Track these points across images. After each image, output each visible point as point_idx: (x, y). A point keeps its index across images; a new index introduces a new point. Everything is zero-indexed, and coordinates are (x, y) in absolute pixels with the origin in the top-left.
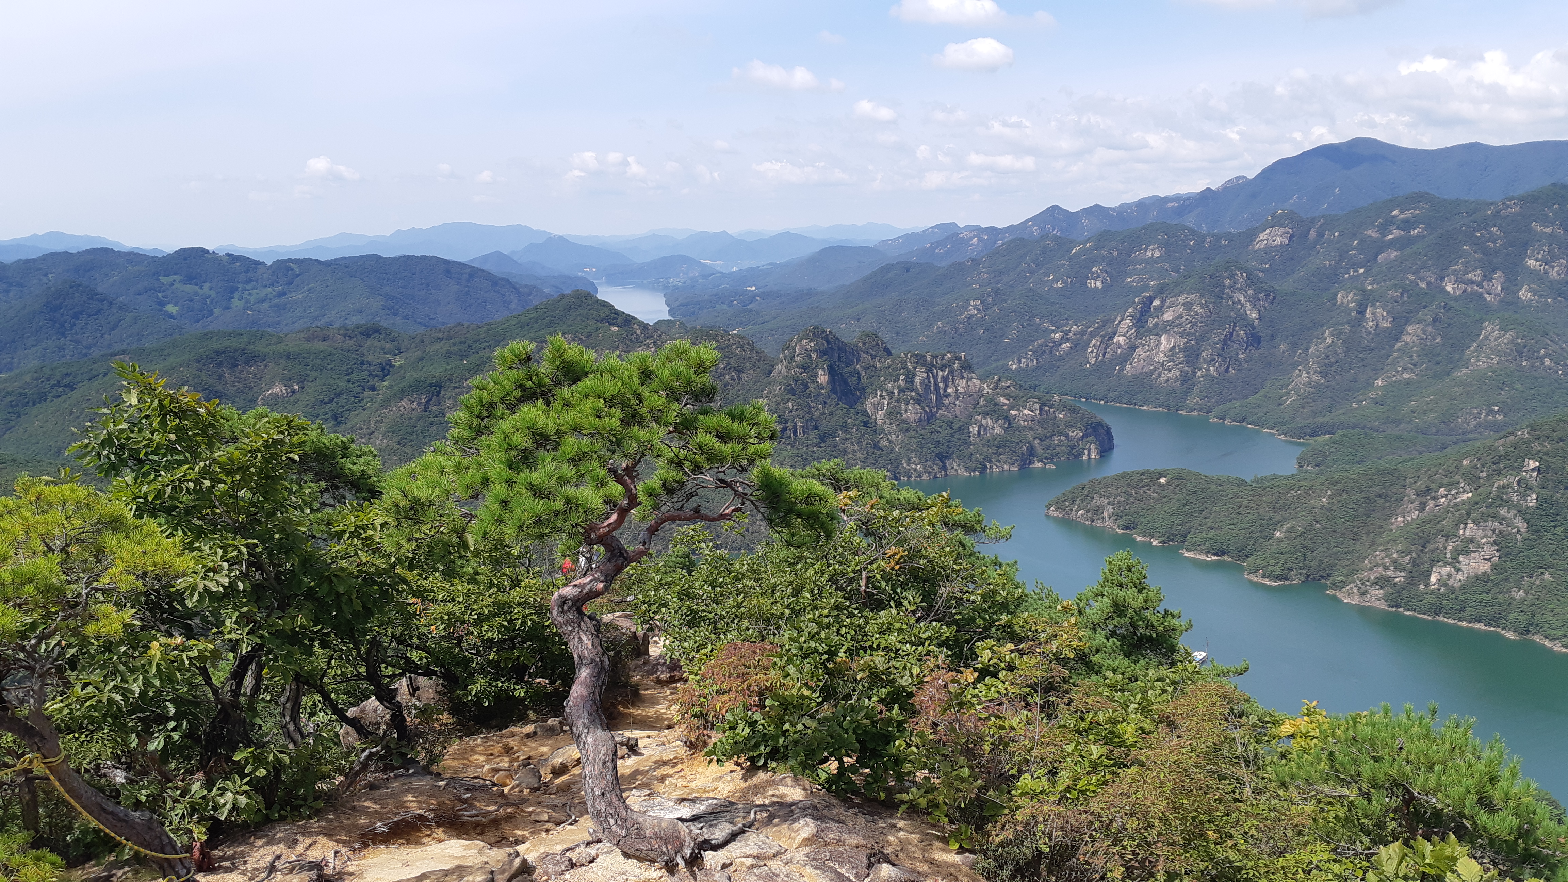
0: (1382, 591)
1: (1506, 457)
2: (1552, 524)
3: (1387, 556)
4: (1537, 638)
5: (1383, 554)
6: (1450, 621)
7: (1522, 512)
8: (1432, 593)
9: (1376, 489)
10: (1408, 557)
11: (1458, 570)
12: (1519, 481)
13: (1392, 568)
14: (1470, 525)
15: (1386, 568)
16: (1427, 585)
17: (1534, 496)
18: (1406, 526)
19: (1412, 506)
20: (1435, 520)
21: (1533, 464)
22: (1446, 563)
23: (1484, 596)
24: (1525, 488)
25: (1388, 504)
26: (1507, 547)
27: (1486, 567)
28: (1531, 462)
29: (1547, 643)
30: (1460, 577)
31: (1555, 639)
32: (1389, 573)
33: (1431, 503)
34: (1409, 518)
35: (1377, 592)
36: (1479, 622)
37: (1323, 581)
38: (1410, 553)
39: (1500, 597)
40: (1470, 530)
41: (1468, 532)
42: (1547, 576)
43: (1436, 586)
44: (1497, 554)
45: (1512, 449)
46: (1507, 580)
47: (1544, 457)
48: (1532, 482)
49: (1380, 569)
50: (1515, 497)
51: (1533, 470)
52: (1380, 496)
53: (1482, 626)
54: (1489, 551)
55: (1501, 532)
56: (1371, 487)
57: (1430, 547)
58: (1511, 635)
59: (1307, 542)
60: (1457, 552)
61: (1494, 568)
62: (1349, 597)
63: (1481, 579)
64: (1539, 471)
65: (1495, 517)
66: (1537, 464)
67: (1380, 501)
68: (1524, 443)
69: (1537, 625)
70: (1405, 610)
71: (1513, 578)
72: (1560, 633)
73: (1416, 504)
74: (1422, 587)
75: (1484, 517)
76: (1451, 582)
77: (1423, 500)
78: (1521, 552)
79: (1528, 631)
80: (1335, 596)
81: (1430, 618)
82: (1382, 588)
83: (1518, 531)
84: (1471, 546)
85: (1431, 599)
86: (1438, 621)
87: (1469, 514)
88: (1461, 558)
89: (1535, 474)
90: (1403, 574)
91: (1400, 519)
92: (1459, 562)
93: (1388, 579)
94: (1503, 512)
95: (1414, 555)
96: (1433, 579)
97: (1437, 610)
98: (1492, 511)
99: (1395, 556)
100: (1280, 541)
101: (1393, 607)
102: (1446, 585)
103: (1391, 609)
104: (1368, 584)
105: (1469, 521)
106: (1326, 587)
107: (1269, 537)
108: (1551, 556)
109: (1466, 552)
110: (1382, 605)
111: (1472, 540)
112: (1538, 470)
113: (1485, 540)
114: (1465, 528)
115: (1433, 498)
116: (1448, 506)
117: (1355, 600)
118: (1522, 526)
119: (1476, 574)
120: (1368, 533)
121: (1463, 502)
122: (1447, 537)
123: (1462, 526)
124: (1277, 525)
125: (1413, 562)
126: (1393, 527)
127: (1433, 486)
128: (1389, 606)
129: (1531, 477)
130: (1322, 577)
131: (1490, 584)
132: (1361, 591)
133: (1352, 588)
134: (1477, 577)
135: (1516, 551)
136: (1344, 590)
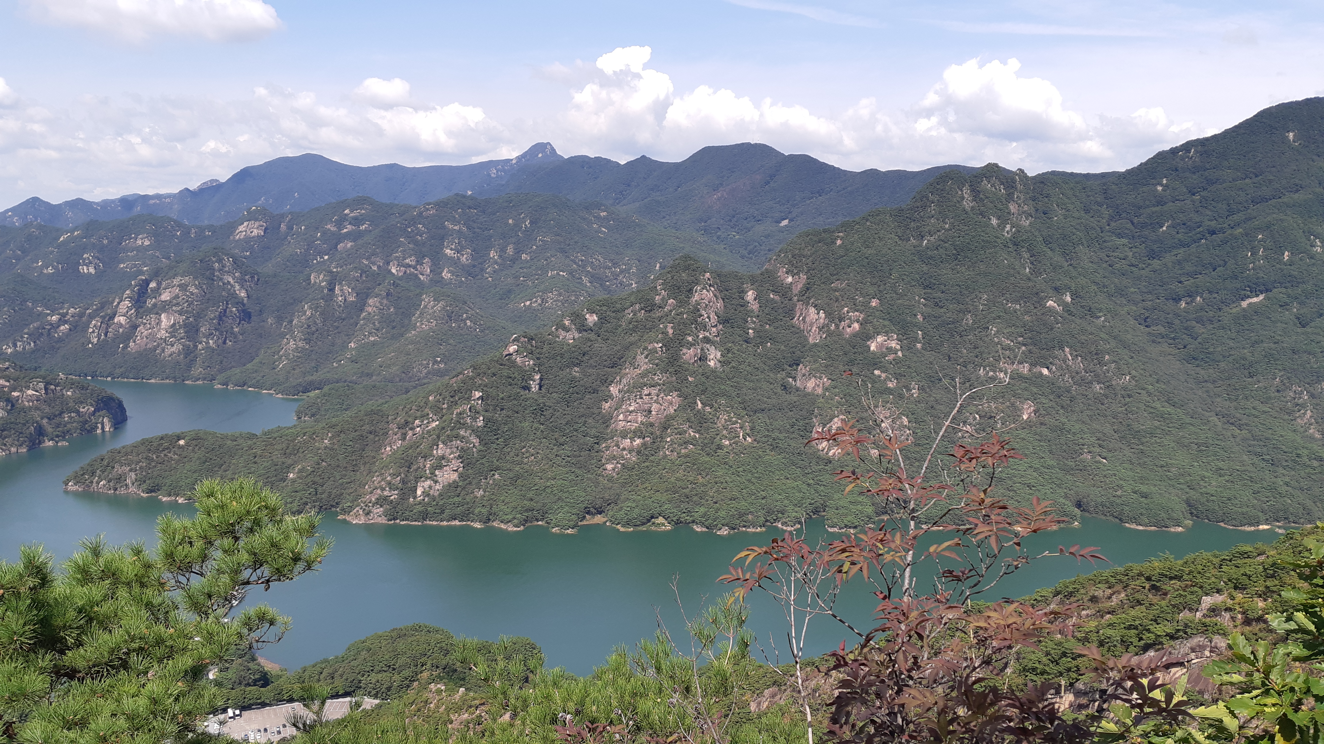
0: (382, 509)
1: (459, 391)
2: (496, 437)
3: (382, 480)
4: (495, 524)
5: (379, 479)
6: (435, 523)
7: (474, 431)
8: (420, 503)
9: (367, 427)
10: (399, 478)
11: (436, 482)
12: (470, 408)
13: (387, 489)
14: (441, 446)
15: (383, 489)
16: (415, 497)
17: (481, 418)
18: (394, 454)
19: (396, 437)
20: (415, 445)
21: (478, 394)
22: (427, 478)
23: (456, 499)
24: (475, 412)
25: (377, 439)
26: (468, 459)
27: (455, 476)
28: (477, 393)
29: (503, 526)
30: (437, 487)
31: (508, 522)
32: (386, 493)
33: (410, 433)
34: (395, 447)
35: (378, 510)
36: (455, 519)
37: (333, 509)
38: (400, 474)
39: (467, 497)
40: (441, 450)
41: (439, 452)
42: (497, 476)
43: (422, 497)
44: (462, 465)
45: (462, 385)
46: (470, 483)
47: (485, 389)
48: (479, 408)
49: (379, 491)
50: (469, 421)
51: (478, 399)
52: (371, 433)
53: (457, 523)
54: (455, 464)
55: (462, 448)
56: (362, 426)
57: (414, 467)
58: (478, 525)
59: (317, 479)
60: (434, 468)
61: (461, 476)
62: (357, 519)
63: (454, 486)
64: (482, 400)
65: (457, 437)
66: (481, 394)
67: (372, 436)
68: (470, 379)
69: (495, 514)
70: (401, 521)
71: (474, 482)
72: (510, 517)
73: (399, 435)
74: (411, 500)
75: (450, 438)
76: (432, 492)
77: (404, 431)
78: (478, 461)
79: (489, 519)
80: (345, 520)
81: (420, 523)
82: (381, 506)
83: (474, 446)
84: (443, 462)
85: (419, 508)
86: (426, 524)
87: (438, 437)
88: (437, 472)
89: (480, 402)
90: (396, 492)
91: (388, 449)
92: (436, 476)
93: (386, 498)
94: (462, 433)
95: (403, 475)
96: (419, 492)
97: (425, 516)
98: (454, 432)
99: (389, 478)
100: (293, 481)
101: (391, 520)
102: (428, 495)
103: (390, 522)
104: (370, 505)
105: (440, 443)
106: (337, 514)
107: (284, 480)
108: (497, 461)
109: (440, 467)
110: (383, 520)
111: (443, 457)
112: (481, 398)
113: (452, 456)
114: (437, 449)
115: (411, 429)
116: (423, 433)
117: (362, 520)
118: (476, 441)
119: (448, 483)
120: (365, 463)
121: (434, 429)
122: (425, 457)
123: (435, 447)
124: (289, 468)
125: (403, 482)
126: (384, 456)
127: (410, 419)
128: (389, 520)
129: (477, 404)
130: (332, 506)
131: (459, 489)
132: (366, 511)
133: (358, 511)
134: (450, 485)
135: (474, 460)
136: (351, 513)
